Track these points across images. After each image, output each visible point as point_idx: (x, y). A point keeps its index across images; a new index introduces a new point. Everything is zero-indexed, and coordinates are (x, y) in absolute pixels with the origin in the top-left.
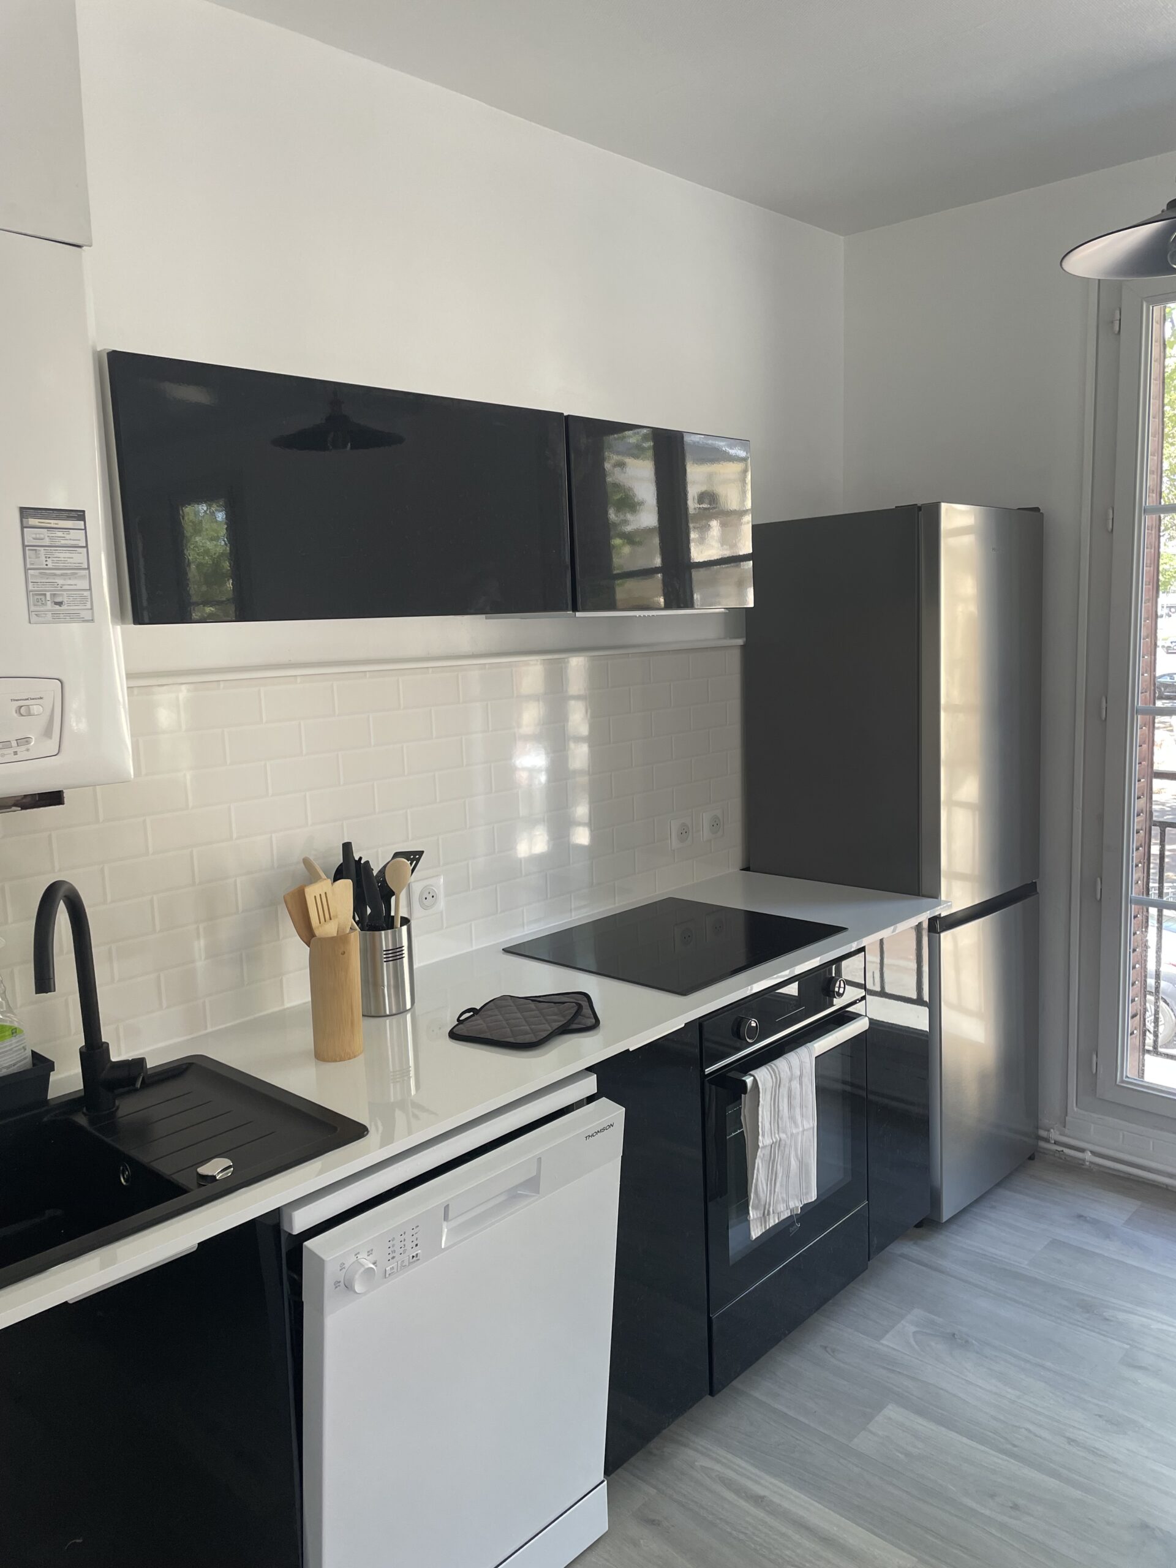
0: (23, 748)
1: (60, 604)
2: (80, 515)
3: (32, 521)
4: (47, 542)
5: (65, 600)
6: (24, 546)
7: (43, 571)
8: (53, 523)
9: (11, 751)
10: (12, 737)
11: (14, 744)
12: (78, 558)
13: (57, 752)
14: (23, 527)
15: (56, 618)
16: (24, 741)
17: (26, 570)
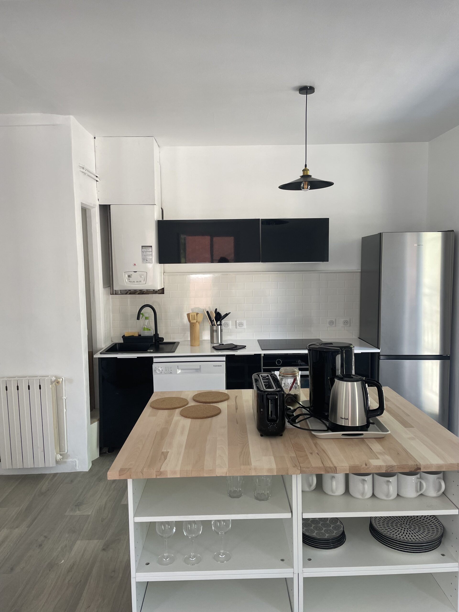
0: (140, 282)
1: (147, 260)
2: (151, 247)
3: (143, 248)
4: (145, 251)
5: (148, 260)
6: (142, 252)
7: (145, 255)
8: (147, 248)
9: (138, 283)
10: (139, 281)
11: (139, 282)
12: (151, 253)
13: (145, 283)
14: (142, 249)
15: (146, 263)
16: (140, 281)
17: (142, 255)
